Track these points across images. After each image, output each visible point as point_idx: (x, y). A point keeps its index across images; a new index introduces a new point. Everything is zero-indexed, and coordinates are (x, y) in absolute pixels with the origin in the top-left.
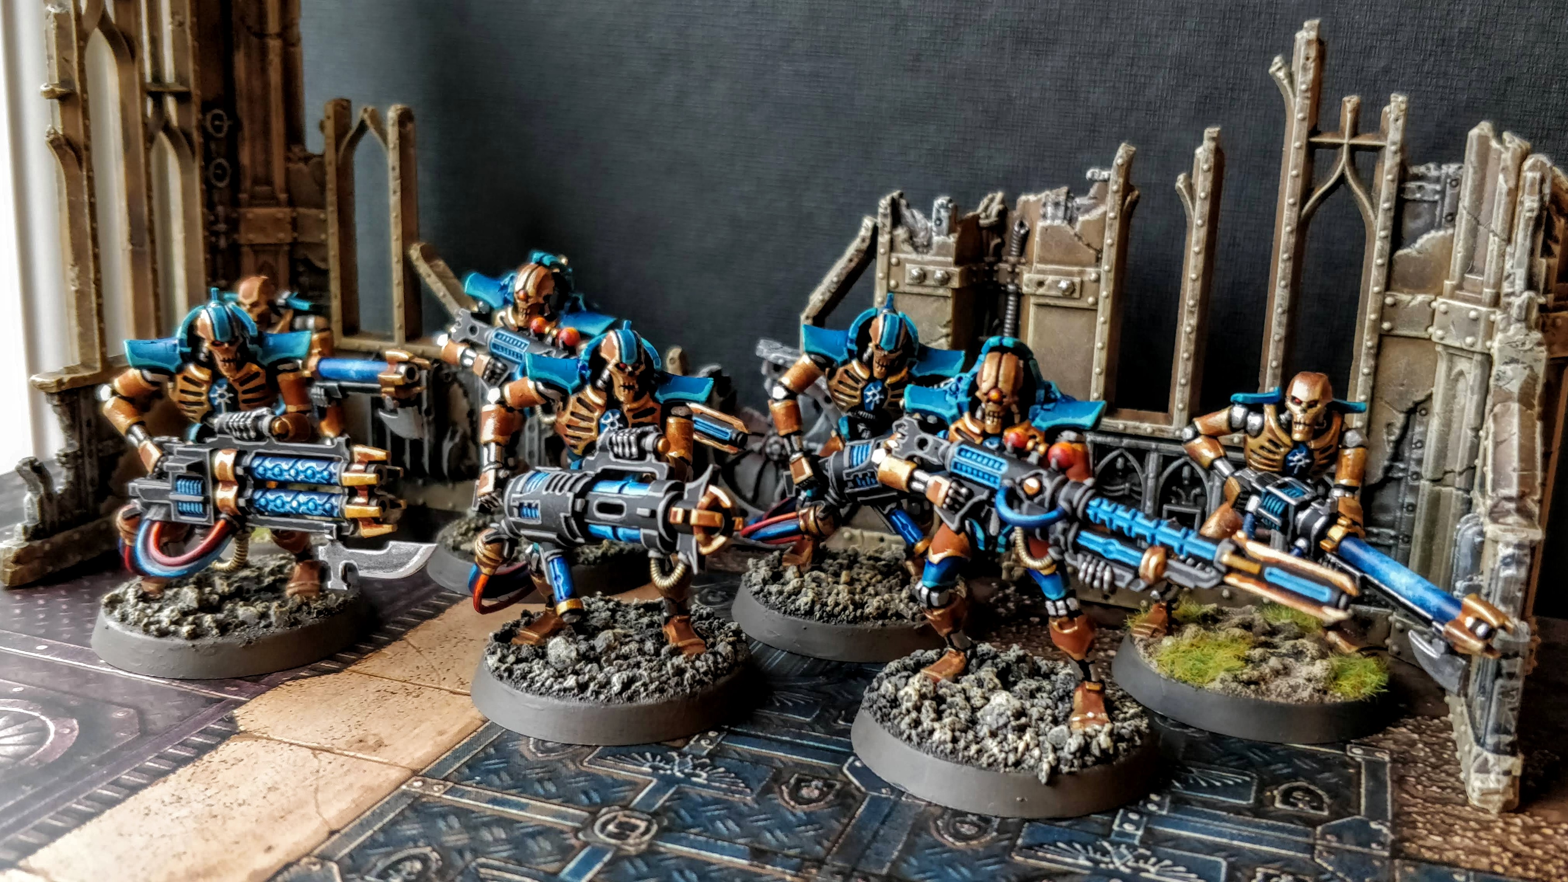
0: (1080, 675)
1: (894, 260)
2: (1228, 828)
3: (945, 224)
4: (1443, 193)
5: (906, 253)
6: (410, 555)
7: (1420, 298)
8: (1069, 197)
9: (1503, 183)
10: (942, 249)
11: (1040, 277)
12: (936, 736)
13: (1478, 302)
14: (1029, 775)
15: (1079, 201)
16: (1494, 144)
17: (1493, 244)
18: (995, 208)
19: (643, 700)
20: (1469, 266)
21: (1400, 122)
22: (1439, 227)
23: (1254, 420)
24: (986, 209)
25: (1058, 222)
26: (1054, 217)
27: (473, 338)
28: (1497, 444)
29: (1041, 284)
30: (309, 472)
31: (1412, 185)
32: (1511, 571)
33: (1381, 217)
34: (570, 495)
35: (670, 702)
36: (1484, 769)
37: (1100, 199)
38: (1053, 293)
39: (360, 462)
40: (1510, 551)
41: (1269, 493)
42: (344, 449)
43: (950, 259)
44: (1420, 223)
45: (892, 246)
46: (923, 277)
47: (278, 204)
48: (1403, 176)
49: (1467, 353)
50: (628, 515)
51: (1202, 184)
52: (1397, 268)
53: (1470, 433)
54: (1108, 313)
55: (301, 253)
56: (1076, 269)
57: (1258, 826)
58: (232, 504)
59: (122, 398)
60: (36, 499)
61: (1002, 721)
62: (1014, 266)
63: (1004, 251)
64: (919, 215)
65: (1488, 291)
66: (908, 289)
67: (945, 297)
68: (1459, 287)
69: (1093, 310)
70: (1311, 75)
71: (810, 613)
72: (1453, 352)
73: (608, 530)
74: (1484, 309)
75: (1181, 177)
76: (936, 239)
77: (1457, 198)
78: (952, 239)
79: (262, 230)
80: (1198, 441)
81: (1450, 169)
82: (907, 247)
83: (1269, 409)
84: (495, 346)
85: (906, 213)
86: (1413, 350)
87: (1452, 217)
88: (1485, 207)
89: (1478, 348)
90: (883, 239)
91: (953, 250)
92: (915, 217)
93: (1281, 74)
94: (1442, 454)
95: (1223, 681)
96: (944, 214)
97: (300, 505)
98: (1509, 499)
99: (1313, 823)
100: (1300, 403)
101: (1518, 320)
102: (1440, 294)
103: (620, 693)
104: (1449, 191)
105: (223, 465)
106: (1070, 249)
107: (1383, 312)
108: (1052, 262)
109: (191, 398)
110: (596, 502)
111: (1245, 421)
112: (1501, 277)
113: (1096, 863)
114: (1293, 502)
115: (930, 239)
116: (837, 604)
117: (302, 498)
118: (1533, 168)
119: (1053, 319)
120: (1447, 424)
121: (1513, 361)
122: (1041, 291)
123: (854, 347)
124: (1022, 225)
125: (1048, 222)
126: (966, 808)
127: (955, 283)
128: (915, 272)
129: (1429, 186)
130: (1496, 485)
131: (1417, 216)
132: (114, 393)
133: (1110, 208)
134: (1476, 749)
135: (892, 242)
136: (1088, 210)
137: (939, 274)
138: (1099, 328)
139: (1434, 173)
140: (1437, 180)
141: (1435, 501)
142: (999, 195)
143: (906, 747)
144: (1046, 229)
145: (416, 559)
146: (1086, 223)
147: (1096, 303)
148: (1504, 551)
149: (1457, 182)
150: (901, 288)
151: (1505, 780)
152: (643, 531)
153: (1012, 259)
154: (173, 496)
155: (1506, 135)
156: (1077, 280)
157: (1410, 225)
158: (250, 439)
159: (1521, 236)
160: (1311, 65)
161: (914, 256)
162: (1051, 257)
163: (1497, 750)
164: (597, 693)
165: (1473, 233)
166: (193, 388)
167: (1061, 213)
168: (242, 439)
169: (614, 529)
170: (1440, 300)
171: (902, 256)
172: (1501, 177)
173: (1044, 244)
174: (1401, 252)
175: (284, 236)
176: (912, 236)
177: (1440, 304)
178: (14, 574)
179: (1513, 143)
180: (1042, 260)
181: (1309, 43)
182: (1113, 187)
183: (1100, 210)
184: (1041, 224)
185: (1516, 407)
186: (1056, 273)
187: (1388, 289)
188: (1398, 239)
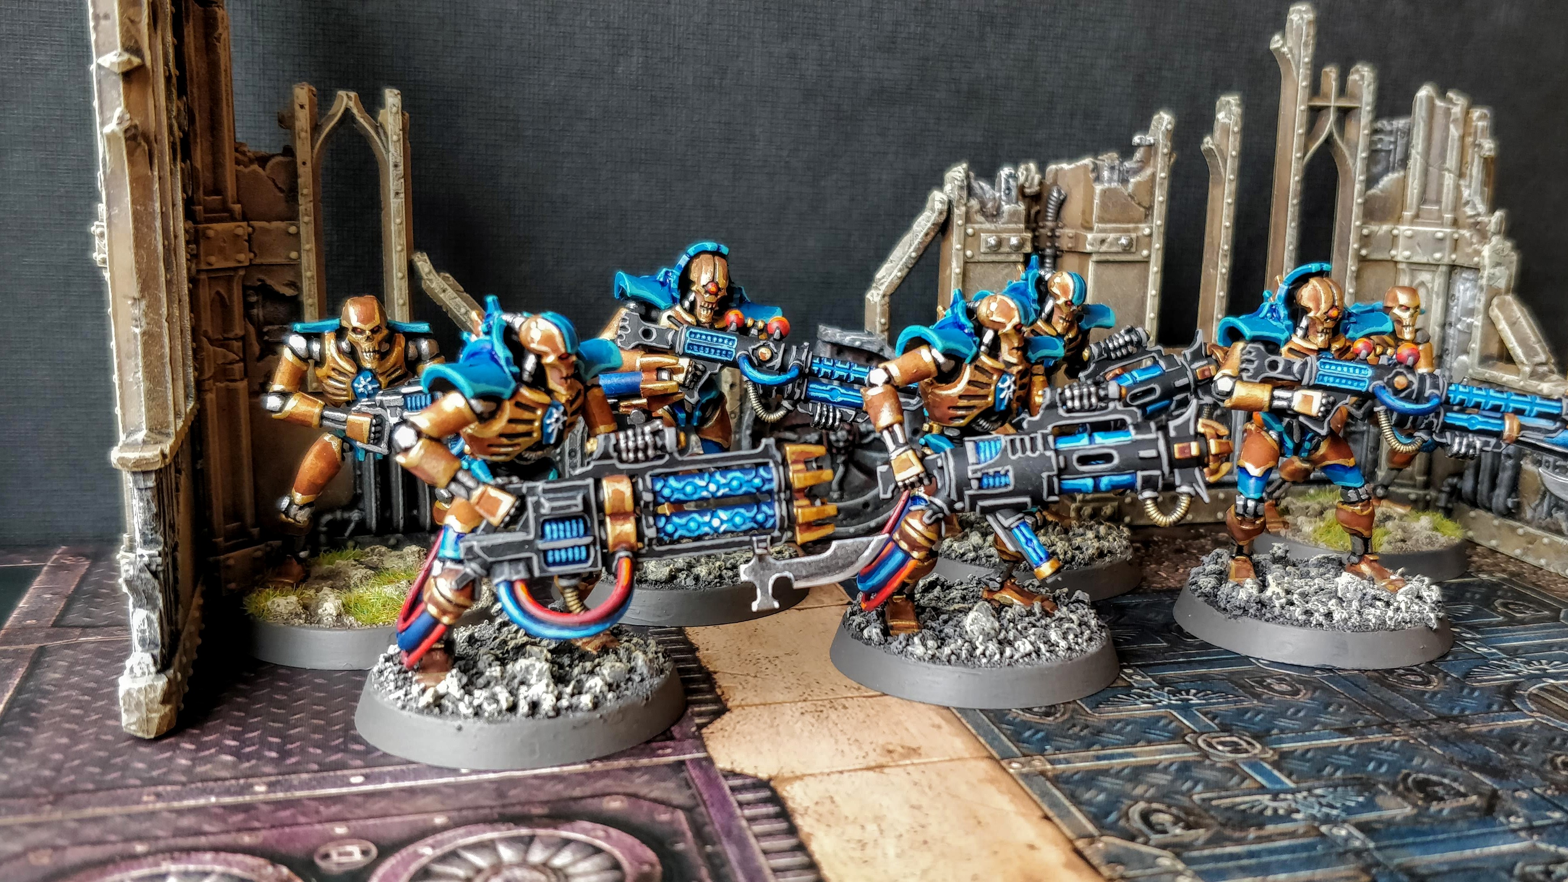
1: (969, 232)
3: (1013, 198)
4: (1395, 143)
5: (981, 223)
7: (1385, 227)
8: (1121, 162)
9: (1454, 132)
10: (1014, 214)
11: (1102, 236)
16: (1439, 103)
17: (1449, 179)
18: (1035, 177)
20: (1423, 199)
21: (1372, 87)
22: (1394, 169)
24: (1027, 179)
25: (1114, 185)
26: (1110, 180)
28: (1511, 326)
29: (1103, 241)
31: (1379, 138)
33: (1359, 165)
37: (1144, 163)
42: (774, 451)
43: (1022, 226)
44: (1382, 167)
45: (968, 219)
46: (1000, 243)
48: (1373, 131)
49: (1432, 266)
51: (1233, 144)
52: (1369, 205)
54: (1160, 263)
56: (1131, 226)
58: (633, 539)
59: (431, 438)
62: (1053, 230)
63: (1040, 217)
65: (1448, 216)
66: (982, 258)
67: (1015, 263)
69: (1146, 262)
72: (1415, 267)
73: (1090, 482)
74: (1448, 230)
75: (1207, 138)
76: (1006, 207)
77: (1408, 147)
78: (1022, 207)
79: (222, 251)
81: (1400, 123)
82: (979, 218)
84: (690, 346)
85: (975, 184)
86: (1379, 269)
87: (1405, 159)
88: (1435, 151)
89: (1446, 260)
90: (959, 212)
91: (1023, 217)
92: (982, 186)
93: (1283, 50)
96: (1012, 183)
97: (722, 522)
98: (1542, 364)
101: (1494, 234)
102: (1399, 220)
104: (1400, 142)
105: (618, 494)
108: (1110, 222)
110: (1075, 457)
112: (1458, 203)
117: (723, 515)
118: (1480, 118)
119: (1111, 272)
122: (1103, 248)
125: (1106, 185)
127: (1028, 248)
128: (992, 241)
130: (1527, 356)
131: (1380, 163)
132: (419, 434)
135: (967, 213)
136: (1136, 172)
137: (1014, 241)
138: (1152, 278)
139: (1389, 128)
140: (1391, 133)
142: (1031, 166)
144: (1104, 192)
146: (1138, 184)
147: (1149, 256)
149: (1408, 133)
152: (1140, 474)
153: (1050, 224)
154: (541, 545)
155: (1451, 94)
156: (1133, 235)
157: (1373, 170)
160: (1311, 42)
161: (988, 226)
165: (1426, 172)
166: (527, 415)
167: (1116, 177)
169: (1096, 478)
170: (1402, 228)
172: (1452, 127)
173: (1104, 206)
174: (1371, 192)
176: (983, 207)
177: (1404, 230)
179: (1458, 102)
180: (1102, 220)
181: (1309, 23)
182: (1163, 149)
183: (1148, 171)
184: (1098, 188)
185: (1509, 298)
186: (1115, 230)
187: (1364, 222)
188: (1368, 182)
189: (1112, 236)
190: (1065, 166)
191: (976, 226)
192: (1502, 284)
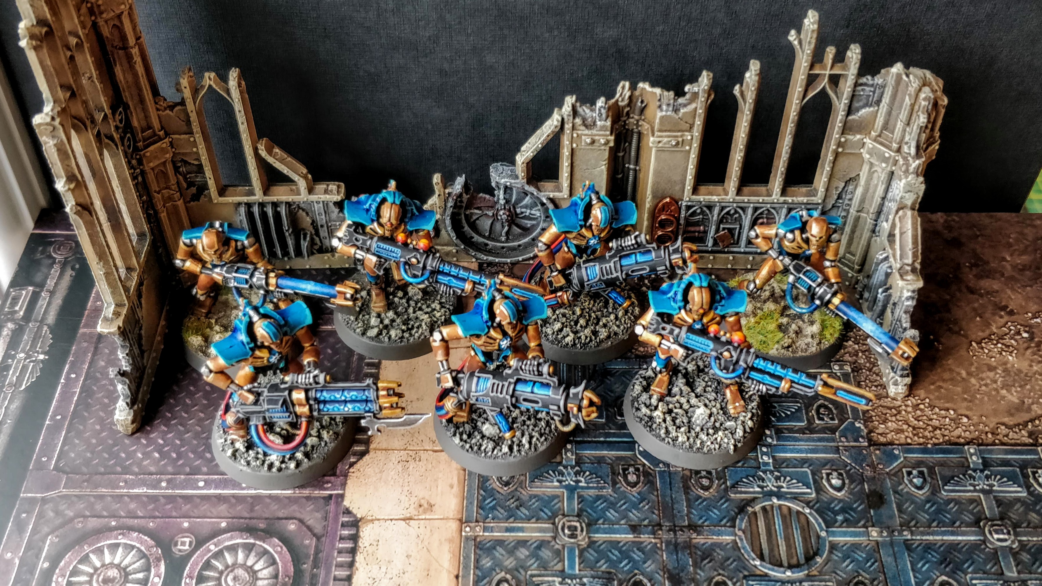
1: (575, 135)
3: (604, 116)
4: (874, 92)
5: (583, 131)
7: (858, 137)
8: (675, 100)
9: (908, 100)
10: (603, 128)
11: (660, 139)
13: (890, 149)
14: (725, 454)
15: (681, 100)
16: (904, 77)
17: (900, 125)
18: (627, 94)
19: (541, 448)
20: (885, 126)
21: (857, 64)
22: (871, 106)
23: (789, 236)
24: (621, 95)
25: (669, 113)
26: (667, 111)
29: (659, 142)
31: (859, 88)
32: (909, 303)
33: (842, 105)
34: (508, 396)
35: (551, 445)
36: (896, 384)
37: (692, 101)
38: (667, 145)
40: (910, 294)
41: (800, 278)
43: (608, 133)
44: (861, 104)
45: (574, 128)
46: (593, 141)
47: (160, 139)
48: (856, 85)
51: (750, 96)
52: (848, 124)
53: (879, 200)
54: (697, 153)
55: (178, 158)
56: (679, 134)
57: (814, 440)
59: (217, 372)
61: (704, 422)
63: (631, 112)
64: (587, 111)
65: (895, 146)
66: (583, 148)
67: (605, 151)
68: (879, 136)
69: (688, 151)
70: (813, 46)
74: (893, 154)
75: (737, 87)
76: (599, 123)
77: (882, 95)
78: (609, 123)
79: (156, 157)
80: (759, 240)
81: (879, 80)
82: (582, 128)
83: (797, 233)
85: (580, 110)
86: (852, 159)
87: (878, 102)
88: (896, 103)
90: (568, 126)
91: (609, 128)
92: (585, 110)
93: (796, 43)
94: (863, 201)
95: (777, 349)
96: (603, 111)
98: (908, 265)
99: (833, 430)
100: (815, 237)
101: (913, 173)
102: (868, 137)
103: (530, 448)
104: (877, 91)
106: (676, 125)
107: (840, 144)
108: (665, 131)
109: (258, 363)
111: (785, 235)
112: (902, 142)
113: (762, 487)
115: (595, 122)
118: (925, 98)
119: (666, 155)
120: (866, 190)
121: (909, 191)
122: (660, 145)
123: (583, 223)
124: (642, 102)
125: (664, 113)
127: (612, 144)
128: (588, 141)
129: (867, 89)
130: (901, 257)
131: (860, 100)
133: (699, 105)
134: (892, 374)
135: (573, 126)
136: (685, 106)
137: (602, 141)
138: (692, 159)
139: (871, 82)
140: (872, 86)
144: (662, 118)
146: (685, 113)
147: (690, 149)
148: (907, 294)
150: (579, 148)
151: (905, 388)
153: (636, 117)
156: (680, 139)
157: (856, 105)
159: (915, 127)
160: (814, 41)
161: (586, 132)
162: (664, 128)
163: (902, 376)
164: (519, 451)
165: (889, 114)
166: (259, 360)
167: (671, 109)
170: (868, 140)
171: (579, 132)
172: (907, 97)
173: (662, 123)
174: (850, 118)
175: (168, 155)
176: (584, 120)
177: (869, 142)
180: (660, 131)
181: (813, 31)
182: (702, 98)
183: (693, 106)
184: (659, 114)
185: (909, 213)
186: (669, 137)
187: (843, 134)
188: (850, 111)
189: (666, 140)
190: (647, 87)
192: (909, 203)
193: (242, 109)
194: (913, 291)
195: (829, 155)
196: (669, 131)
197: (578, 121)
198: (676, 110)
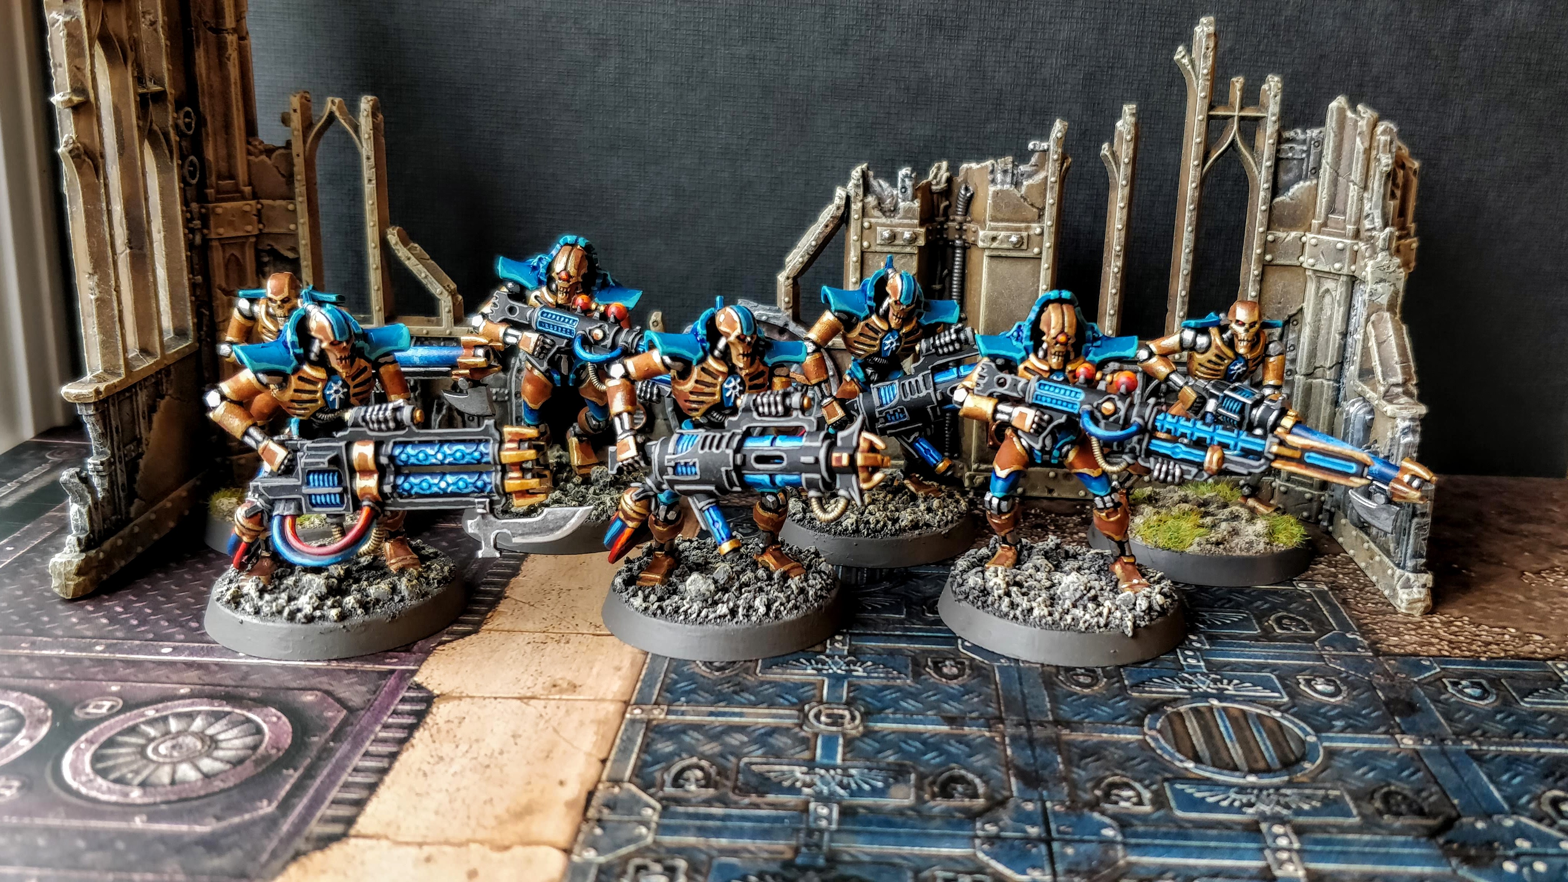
0: (1118, 552)
1: (866, 225)
2: (1256, 651)
3: (910, 191)
4: (1308, 152)
5: (877, 217)
6: (566, 519)
7: (1293, 234)
8: (1015, 166)
9: (1360, 145)
10: (908, 213)
11: (994, 233)
12: (1036, 612)
13: (1344, 236)
14: (1118, 632)
15: (1022, 168)
16: (1349, 114)
17: (1353, 191)
18: (944, 175)
19: (786, 617)
20: (1331, 209)
21: (1278, 98)
22: (1306, 178)
23: (1202, 340)
24: (935, 177)
25: (1007, 187)
26: (1003, 183)
27: (514, 317)
28: (1379, 344)
29: (994, 239)
30: (458, 455)
31: (1286, 146)
32: (1409, 439)
33: (1263, 172)
34: (730, 452)
35: (806, 616)
36: (1407, 585)
37: (1040, 166)
38: (1005, 246)
39: (511, 441)
40: (1407, 423)
41: (1226, 396)
42: (493, 431)
43: (916, 222)
44: (1291, 175)
45: (864, 213)
46: (893, 237)
47: (243, 198)
48: (1280, 140)
49: (1336, 275)
50: (789, 464)
51: (1125, 154)
52: (1275, 212)
53: (1338, 337)
54: (1050, 260)
55: (265, 245)
56: (1023, 225)
57: (1275, 647)
58: (375, 492)
59: (232, 401)
60: (84, 510)
61: (1078, 595)
62: (961, 224)
63: (951, 210)
64: (885, 184)
65: (1350, 228)
66: (879, 249)
67: (911, 254)
68: (1325, 224)
69: (1038, 258)
70: (1210, 62)
71: (857, 531)
72: (1320, 275)
73: (766, 478)
74: (1348, 241)
75: (1105, 146)
76: (902, 204)
77: (1320, 155)
78: (917, 204)
79: (231, 224)
80: (1154, 360)
81: (1313, 133)
82: (877, 213)
83: (1214, 331)
84: (541, 323)
85: (874, 183)
86: (1287, 275)
87: (1316, 171)
88: (1344, 162)
89: (1345, 271)
90: (856, 206)
91: (917, 214)
92: (881, 185)
93: (1185, 61)
94: (1313, 354)
95: (1199, 544)
96: (908, 183)
97: (448, 485)
98: (1397, 385)
99: (1311, 640)
100: (1243, 324)
101: (1383, 250)
102: (1309, 229)
103: (767, 614)
104: (1313, 151)
105: (363, 456)
106: (1017, 208)
107: (1267, 246)
108: (1002, 220)
109: (305, 396)
110: (753, 456)
111: (1194, 341)
112: (1360, 217)
113: (1191, 689)
114: (1249, 402)
115: (896, 205)
116: (878, 522)
117: (450, 479)
118: (1384, 132)
119: (1004, 267)
120: (1316, 331)
121: (1382, 280)
122: (995, 245)
123: (872, 304)
124: (967, 189)
125: (999, 187)
126: (1073, 665)
127: (921, 242)
128: (886, 234)
129: (1298, 147)
130: (1385, 375)
131: (1289, 170)
132: (223, 398)
133: (1050, 173)
134: (1398, 572)
135: (864, 208)
136: (1030, 175)
137: (907, 235)
138: (1042, 273)
139: (1301, 136)
140: (1304, 142)
141: (1308, 391)
142: (944, 164)
143: (1014, 625)
144: (996, 194)
145: (573, 521)
146: (1030, 186)
147: (1041, 253)
148: (1402, 424)
149: (1320, 143)
150: (873, 249)
151: (1424, 591)
152: (804, 476)
153: (959, 218)
154: (305, 490)
155: (1360, 107)
156: (1025, 234)
157: (1284, 178)
158: (389, 429)
159: (1376, 184)
160: (1211, 54)
161: (883, 220)
162: (1001, 216)
163: (1415, 570)
164: (747, 616)
165: (1335, 182)
166: (308, 387)
167: (1009, 179)
168: (380, 430)
169: (772, 477)
170: (1309, 235)
172: (1358, 139)
173: (996, 206)
174: (1277, 200)
175: (252, 229)
176: (880, 200)
177: (1310, 238)
178: (76, 585)
179: (1366, 113)
180: (994, 219)
181: (1208, 36)
182: (1054, 156)
183: (1041, 175)
184: (992, 189)
185: (1387, 315)
186: (1007, 229)
187: (1268, 228)
188: (1276, 190)
189: (1002, 234)
190: (974, 166)
191: (873, 220)
192: (1384, 300)
193: (372, 154)
194: (1412, 419)
195: (1253, 267)
196: (1008, 221)
197: (871, 200)
198: (1017, 184)
